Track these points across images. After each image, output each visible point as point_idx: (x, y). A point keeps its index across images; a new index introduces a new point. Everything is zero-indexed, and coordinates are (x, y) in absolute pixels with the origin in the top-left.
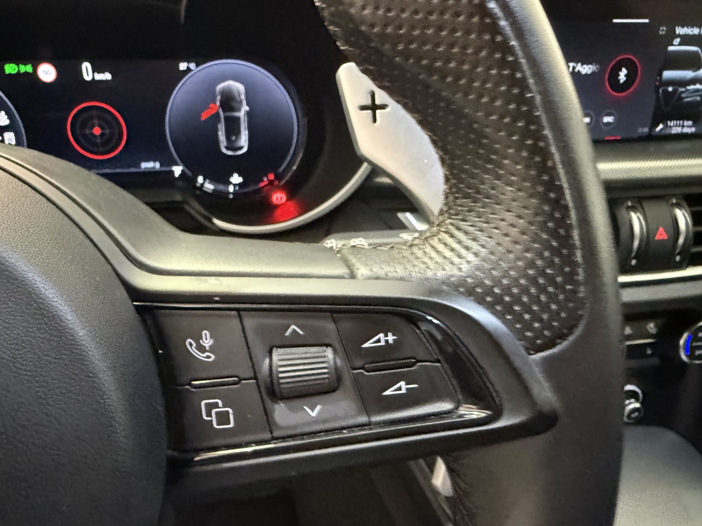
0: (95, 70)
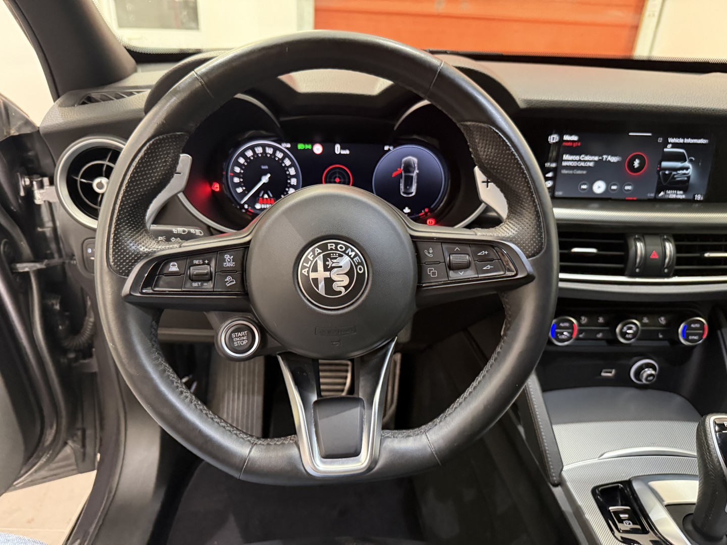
0: (342, 148)
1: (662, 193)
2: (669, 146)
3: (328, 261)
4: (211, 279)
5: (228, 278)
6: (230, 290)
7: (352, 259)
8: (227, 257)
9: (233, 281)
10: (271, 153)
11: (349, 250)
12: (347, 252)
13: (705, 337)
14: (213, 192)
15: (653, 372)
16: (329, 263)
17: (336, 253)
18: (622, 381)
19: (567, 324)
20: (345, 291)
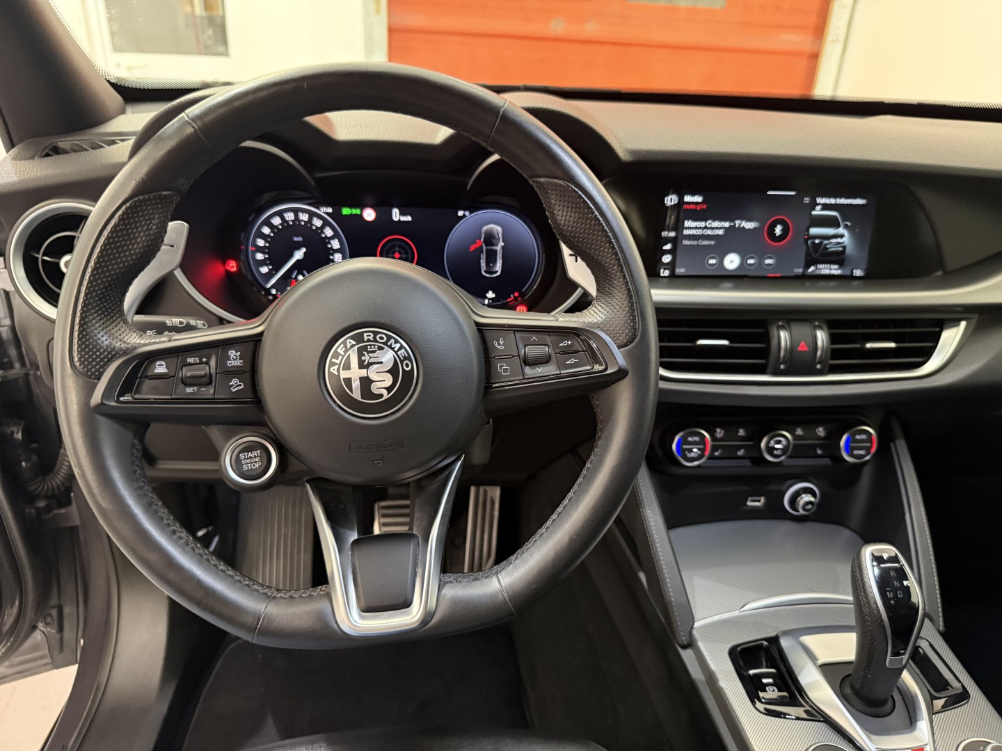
0: (402, 214)
1: (812, 269)
2: (819, 208)
3: (364, 355)
4: (210, 383)
5: (234, 381)
6: (235, 397)
7: (396, 352)
8: (232, 353)
9: (240, 385)
10: (306, 220)
11: (392, 341)
12: (389, 344)
13: (873, 450)
14: (228, 273)
15: (812, 499)
16: (366, 358)
17: (374, 345)
18: (774, 511)
19: (696, 439)
20: (388, 394)
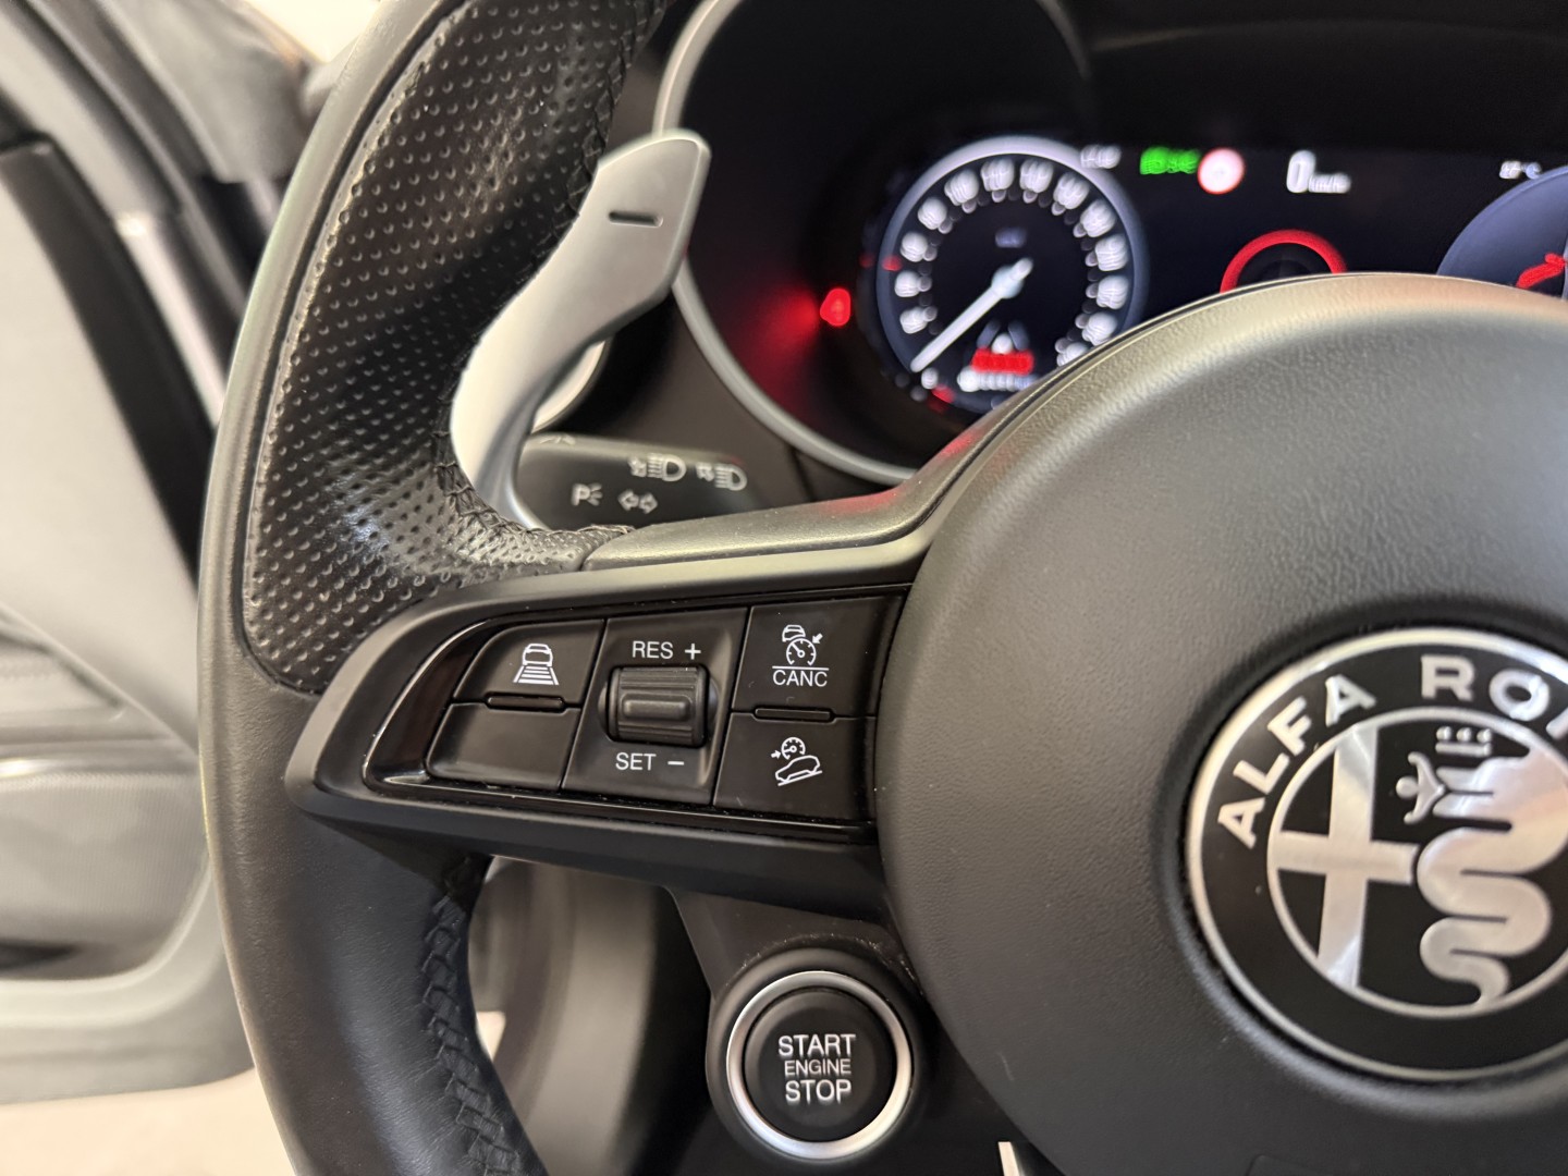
0: (1319, 170)
3: (1413, 775)
4: (701, 744)
5: (790, 747)
6: (789, 808)
8: (795, 636)
9: (810, 765)
10: (1040, 189)
12: (1557, 731)
16: (1422, 788)
17: (1476, 729)
20: (1514, 985)
